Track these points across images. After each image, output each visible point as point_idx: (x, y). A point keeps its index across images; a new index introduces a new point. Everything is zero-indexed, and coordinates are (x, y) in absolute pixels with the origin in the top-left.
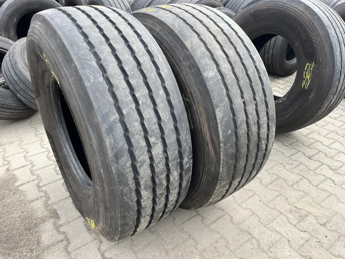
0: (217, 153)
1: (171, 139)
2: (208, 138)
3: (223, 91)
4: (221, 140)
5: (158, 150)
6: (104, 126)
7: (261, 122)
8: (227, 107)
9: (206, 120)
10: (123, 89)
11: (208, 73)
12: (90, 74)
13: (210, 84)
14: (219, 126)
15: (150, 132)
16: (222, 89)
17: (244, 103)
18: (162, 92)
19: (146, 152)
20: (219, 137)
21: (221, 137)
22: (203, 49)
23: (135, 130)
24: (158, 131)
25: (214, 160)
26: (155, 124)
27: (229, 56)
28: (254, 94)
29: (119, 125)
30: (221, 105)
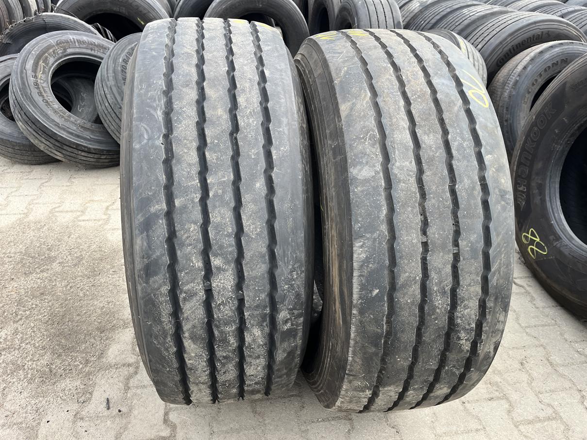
0: (347, 324)
1: (256, 270)
2: (336, 289)
3: (380, 210)
4: (355, 302)
5: (224, 282)
6: (139, 217)
7: (461, 293)
8: (380, 243)
9: (338, 255)
10: (190, 165)
11: (360, 171)
12: (146, 130)
13: (356, 191)
14: (356, 274)
15: (215, 247)
16: (379, 208)
17: (425, 245)
18: (260, 185)
19: (199, 280)
20: (351, 294)
21: (355, 296)
22: (372, 123)
23: (188, 237)
24: (233, 249)
25: (342, 335)
26: (229, 235)
27: (423, 146)
28: (457, 233)
29: (162, 222)
30: (368, 235)
